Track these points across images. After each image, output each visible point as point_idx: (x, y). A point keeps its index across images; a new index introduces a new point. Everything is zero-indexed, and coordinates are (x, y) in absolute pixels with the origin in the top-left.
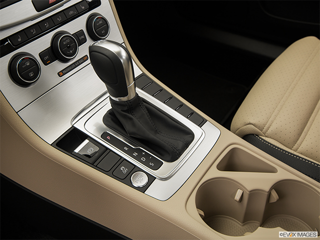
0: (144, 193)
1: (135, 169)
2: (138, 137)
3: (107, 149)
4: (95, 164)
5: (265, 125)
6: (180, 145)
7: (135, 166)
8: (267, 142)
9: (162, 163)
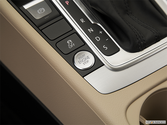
0: (83, 77)
1: (84, 47)
2: (100, 11)
3: (61, 14)
4: (41, 28)
6: (149, 35)
7: (85, 43)
9: (119, 50)
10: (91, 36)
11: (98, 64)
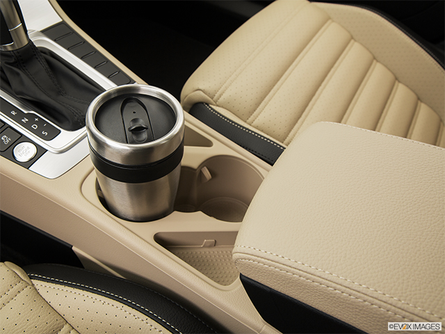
0: (28, 168)
1: (21, 139)
5: (216, 92)
7: (22, 135)
8: (216, 112)
9: (60, 131)
10: (27, 126)
11: (41, 151)
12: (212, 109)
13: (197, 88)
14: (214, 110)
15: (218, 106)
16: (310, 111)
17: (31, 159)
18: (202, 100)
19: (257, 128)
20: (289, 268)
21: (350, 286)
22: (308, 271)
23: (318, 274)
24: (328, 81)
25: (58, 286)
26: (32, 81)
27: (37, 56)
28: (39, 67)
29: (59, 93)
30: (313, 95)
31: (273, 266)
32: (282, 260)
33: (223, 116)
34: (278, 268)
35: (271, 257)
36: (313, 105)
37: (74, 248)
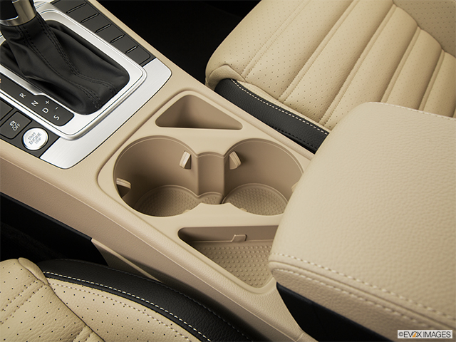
0: (39, 158)
1: (32, 124)
5: (244, 66)
6: (102, 90)
7: (31, 120)
8: (245, 89)
9: (73, 116)
10: (37, 110)
11: (53, 138)
12: (240, 85)
13: (224, 63)
14: (243, 87)
15: (246, 82)
16: (348, 86)
17: (43, 147)
18: (229, 76)
19: (289, 106)
20: (337, 283)
21: (412, 308)
22: (361, 287)
23: (373, 292)
24: (368, 51)
25: (76, 286)
26: (41, 59)
27: (46, 31)
28: (48, 43)
29: (71, 72)
30: (352, 68)
31: (318, 279)
32: (329, 274)
33: (253, 94)
34: (324, 282)
35: (315, 269)
36: (352, 79)
37: (93, 241)
